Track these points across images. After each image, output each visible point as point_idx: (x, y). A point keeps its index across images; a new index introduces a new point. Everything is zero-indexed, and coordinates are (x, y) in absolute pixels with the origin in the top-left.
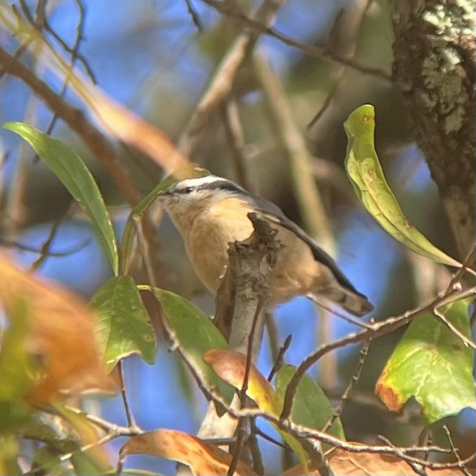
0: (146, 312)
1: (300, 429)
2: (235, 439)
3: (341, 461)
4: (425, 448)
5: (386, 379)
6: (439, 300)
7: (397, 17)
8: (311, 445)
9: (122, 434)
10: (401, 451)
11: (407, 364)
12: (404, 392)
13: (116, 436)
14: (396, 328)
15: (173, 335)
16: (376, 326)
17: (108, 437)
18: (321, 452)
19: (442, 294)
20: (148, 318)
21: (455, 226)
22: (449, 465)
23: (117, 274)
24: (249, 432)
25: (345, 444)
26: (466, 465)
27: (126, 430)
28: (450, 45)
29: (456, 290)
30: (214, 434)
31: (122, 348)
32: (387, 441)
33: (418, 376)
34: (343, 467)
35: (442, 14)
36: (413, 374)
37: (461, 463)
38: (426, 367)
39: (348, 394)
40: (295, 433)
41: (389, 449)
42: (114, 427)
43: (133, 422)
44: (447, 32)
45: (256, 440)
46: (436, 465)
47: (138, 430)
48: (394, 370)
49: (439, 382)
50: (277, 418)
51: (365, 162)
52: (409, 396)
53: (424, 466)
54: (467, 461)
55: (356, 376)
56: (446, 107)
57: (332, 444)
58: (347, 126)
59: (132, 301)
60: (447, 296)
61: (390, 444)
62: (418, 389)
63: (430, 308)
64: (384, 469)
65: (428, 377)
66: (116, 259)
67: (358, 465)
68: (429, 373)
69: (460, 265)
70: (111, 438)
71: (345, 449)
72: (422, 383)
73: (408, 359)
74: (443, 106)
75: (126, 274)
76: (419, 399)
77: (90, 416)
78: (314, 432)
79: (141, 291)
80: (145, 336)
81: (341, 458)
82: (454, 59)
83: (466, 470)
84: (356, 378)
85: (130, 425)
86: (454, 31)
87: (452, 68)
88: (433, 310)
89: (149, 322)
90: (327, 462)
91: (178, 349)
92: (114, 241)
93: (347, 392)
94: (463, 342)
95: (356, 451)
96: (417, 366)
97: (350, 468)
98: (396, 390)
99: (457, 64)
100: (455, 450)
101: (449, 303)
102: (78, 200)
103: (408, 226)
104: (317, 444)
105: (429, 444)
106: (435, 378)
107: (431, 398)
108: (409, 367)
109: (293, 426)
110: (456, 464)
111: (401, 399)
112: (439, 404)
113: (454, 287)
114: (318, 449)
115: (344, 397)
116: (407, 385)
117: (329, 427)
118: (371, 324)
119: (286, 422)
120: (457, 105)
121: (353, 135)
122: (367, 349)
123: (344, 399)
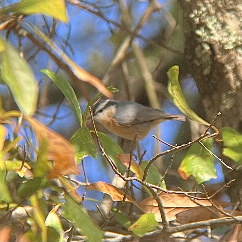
0: (93, 140)
1: (149, 185)
2: (125, 188)
3: (164, 197)
4: (195, 192)
5: (182, 168)
6: (201, 138)
7: (186, 31)
8: (153, 191)
9: (83, 186)
10: (186, 193)
11: (190, 162)
12: (189, 173)
13: (81, 186)
14: (185, 148)
15: (103, 150)
16: (178, 147)
17: (78, 187)
18: (157, 193)
19: (202, 136)
20: (94, 143)
21: (206, 109)
22: (204, 198)
23: (82, 126)
24: (130, 185)
25: (166, 191)
26: (210, 198)
27: (85, 184)
28: (206, 42)
29: (208, 134)
30: (117, 186)
31: (85, 154)
32: (181, 189)
33: (194, 167)
34: (164, 199)
35: (203, 31)
36: (192, 166)
37: (208, 198)
38: (197, 163)
39: (167, 172)
40: (147, 186)
41: (182, 192)
42: (80, 183)
43: (87, 181)
44: (205, 38)
45: (133, 188)
46: (199, 198)
47: (89, 184)
48: (185, 164)
49: (202, 169)
50: (141, 181)
51: (175, 87)
52: (190, 174)
53: (195, 199)
54: (211, 197)
55: (170, 165)
56: (204, 65)
57: (161, 190)
58: (168, 73)
59: (88, 136)
60: (204, 136)
61: (182, 190)
62: (194, 172)
63: (198, 141)
64: (180, 200)
65: (198, 167)
66: (82, 121)
67: (170, 198)
68: (198, 165)
69: (209, 125)
70: (79, 187)
71: (166, 192)
72: (195, 169)
73: (190, 160)
74: (203, 65)
75: (85, 126)
76: (194, 175)
77: (71, 179)
78: (154, 186)
79: (91, 133)
80: (93, 149)
81: (164, 196)
82: (207, 48)
83: (210, 200)
84: (170, 166)
85: (86, 182)
86: (207, 37)
87: (207, 51)
88: (199, 141)
89: (94, 144)
90: (159, 197)
91: (105, 155)
92: (81, 114)
93: (167, 171)
94: (210, 153)
95: (170, 193)
96: (194, 163)
97: (167, 199)
98: (186, 172)
99: (209, 50)
100: (206, 193)
101: (205, 139)
102: (68, 99)
103: (190, 110)
104: (155, 190)
105: (197, 191)
106: (200, 168)
107: (199, 175)
108: (191, 163)
109: (147, 184)
110: (207, 198)
111: (188, 175)
112: (202, 177)
113: (207, 133)
114: (156, 192)
115: (166, 173)
116: (190, 170)
117: (160, 184)
118: (176, 146)
119: (144, 182)
120: (208, 65)
121: (171, 77)
122: (174, 155)
123: (166, 174)
